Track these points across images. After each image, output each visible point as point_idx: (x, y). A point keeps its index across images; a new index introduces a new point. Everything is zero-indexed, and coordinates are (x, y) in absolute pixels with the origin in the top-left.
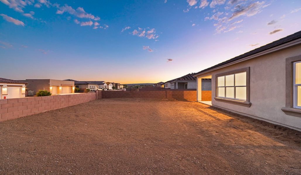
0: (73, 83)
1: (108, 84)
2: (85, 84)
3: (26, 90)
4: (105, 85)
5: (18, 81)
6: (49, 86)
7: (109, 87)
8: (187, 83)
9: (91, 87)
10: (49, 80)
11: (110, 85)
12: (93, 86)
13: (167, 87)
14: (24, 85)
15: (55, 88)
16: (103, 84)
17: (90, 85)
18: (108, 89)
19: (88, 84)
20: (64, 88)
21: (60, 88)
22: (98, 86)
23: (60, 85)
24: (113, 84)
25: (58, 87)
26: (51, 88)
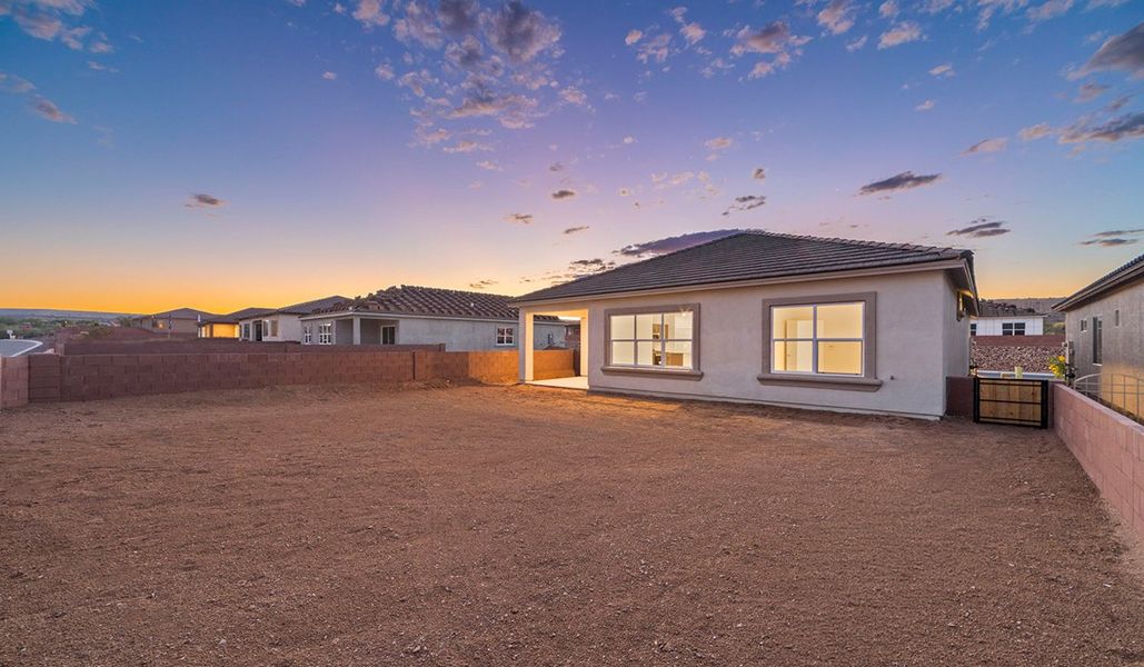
8: (396, 322)
13: (274, 334)
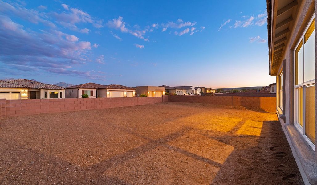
0: (164, 88)
1: (196, 88)
2: (173, 89)
3: (136, 94)
4: (193, 89)
5: (132, 88)
6: (147, 91)
7: (197, 91)
9: (179, 92)
10: (147, 86)
11: (198, 89)
12: (181, 90)
14: (134, 91)
15: (151, 92)
16: (191, 89)
17: (178, 90)
18: (196, 94)
19: (176, 89)
20: (157, 92)
21: (154, 93)
22: (186, 91)
23: (154, 90)
24: (201, 88)
25: (153, 91)
26: (148, 93)
